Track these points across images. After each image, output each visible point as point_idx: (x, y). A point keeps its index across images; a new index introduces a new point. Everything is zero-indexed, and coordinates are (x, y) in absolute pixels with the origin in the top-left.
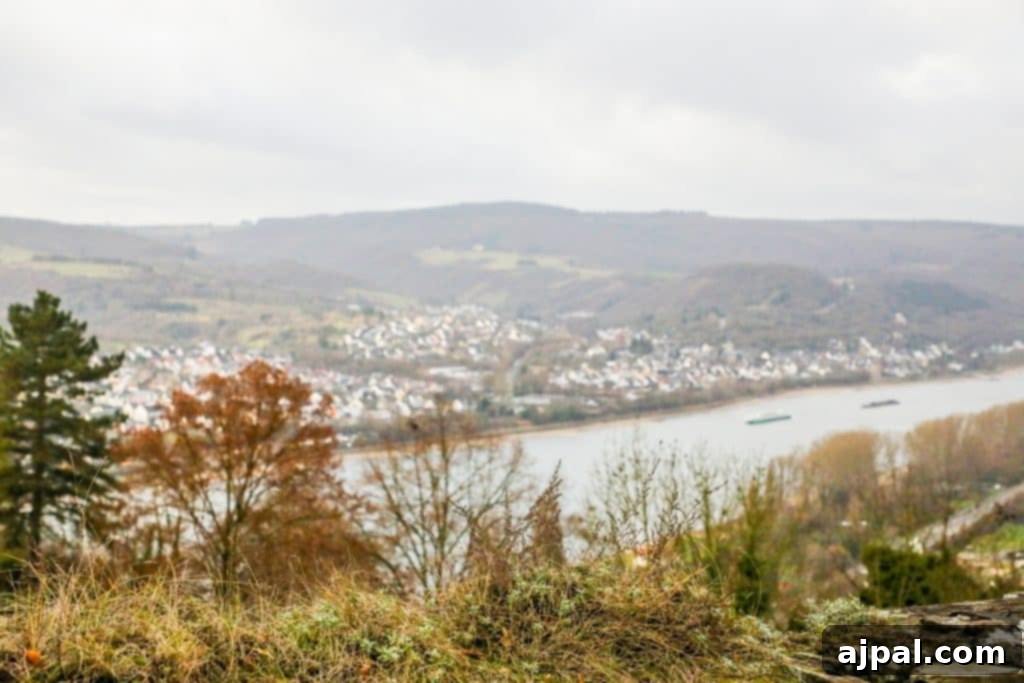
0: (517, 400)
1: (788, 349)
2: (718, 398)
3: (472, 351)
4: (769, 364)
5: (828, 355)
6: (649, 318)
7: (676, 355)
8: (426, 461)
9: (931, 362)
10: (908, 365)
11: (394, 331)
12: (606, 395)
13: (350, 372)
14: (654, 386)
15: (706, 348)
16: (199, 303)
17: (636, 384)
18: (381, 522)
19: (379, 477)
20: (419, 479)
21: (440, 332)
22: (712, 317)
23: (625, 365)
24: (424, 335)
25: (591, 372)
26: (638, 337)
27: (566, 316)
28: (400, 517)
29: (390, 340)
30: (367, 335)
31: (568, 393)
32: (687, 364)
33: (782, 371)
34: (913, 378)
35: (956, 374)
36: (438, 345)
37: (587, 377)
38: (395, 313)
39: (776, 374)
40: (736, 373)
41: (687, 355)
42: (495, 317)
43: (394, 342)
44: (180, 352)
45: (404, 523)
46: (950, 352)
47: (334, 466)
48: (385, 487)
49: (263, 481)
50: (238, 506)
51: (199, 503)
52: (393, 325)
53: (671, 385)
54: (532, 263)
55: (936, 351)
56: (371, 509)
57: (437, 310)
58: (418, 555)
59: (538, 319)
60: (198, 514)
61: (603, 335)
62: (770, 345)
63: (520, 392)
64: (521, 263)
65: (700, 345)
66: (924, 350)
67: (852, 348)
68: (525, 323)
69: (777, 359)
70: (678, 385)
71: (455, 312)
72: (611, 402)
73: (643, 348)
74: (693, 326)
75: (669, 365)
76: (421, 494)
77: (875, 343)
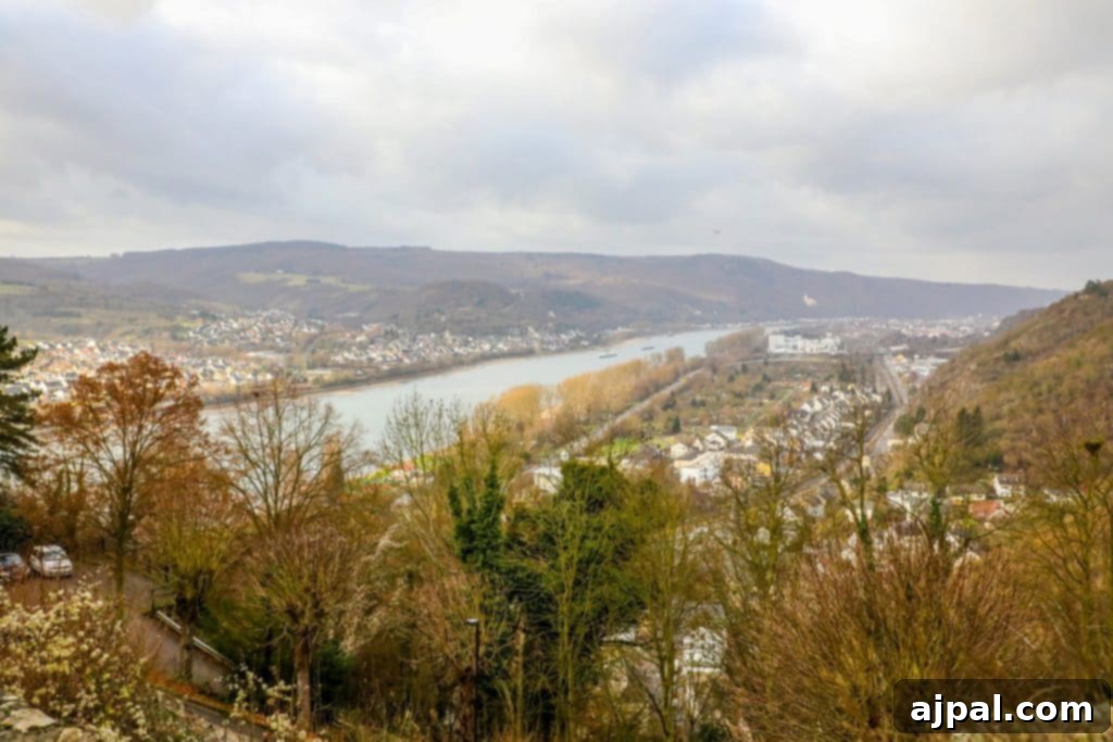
0: (310, 372)
1: (485, 334)
2: (441, 368)
3: (278, 340)
4: (473, 344)
5: (509, 338)
6: (395, 317)
7: (414, 340)
8: (265, 419)
9: (571, 341)
10: (557, 342)
11: (223, 328)
12: (369, 367)
13: (193, 356)
14: (400, 360)
15: (433, 335)
16: (82, 310)
17: (388, 359)
18: (234, 461)
19: (232, 430)
20: (260, 430)
21: (256, 328)
22: (436, 315)
23: (380, 347)
24: (244, 330)
25: (358, 352)
26: (388, 328)
27: (340, 316)
28: (247, 457)
29: (221, 334)
30: (204, 331)
31: (343, 367)
32: (421, 345)
33: (481, 348)
34: (560, 351)
35: (585, 348)
36: (255, 337)
37: (356, 355)
38: (223, 316)
39: (478, 350)
40: (452, 350)
41: (421, 340)
42: (292, 317)
43: (224, 335)
44: (70, 345)
45: (251, 461)
46: (582, 334)
47: (202, 423)
48: (236, 438)
49: (150, 438)
50: (133, 454)
51: (102, 454)
52: (222, 323)
53: (411, 359)
54: (318, 282)
55: (573, 334)
56: (227, 452)
57: (253, 314)
58: (261, 482)
59: (322, 318)
60: (102, 462)
61: (365, 327)
62: (473, 332)
63: (312, 366)
64: (308, 281)
65: (429, 334)
66: (566, 334)
67: (523, 333)
68: (313, 320)
69: (477, 341)
70: (415, 360)
71: (265, 314)
72: (371, 372)
73: (391, 335)
74: (425, 321)
75: (409, 346)
76: (262, 441)
77: (537, 330)
